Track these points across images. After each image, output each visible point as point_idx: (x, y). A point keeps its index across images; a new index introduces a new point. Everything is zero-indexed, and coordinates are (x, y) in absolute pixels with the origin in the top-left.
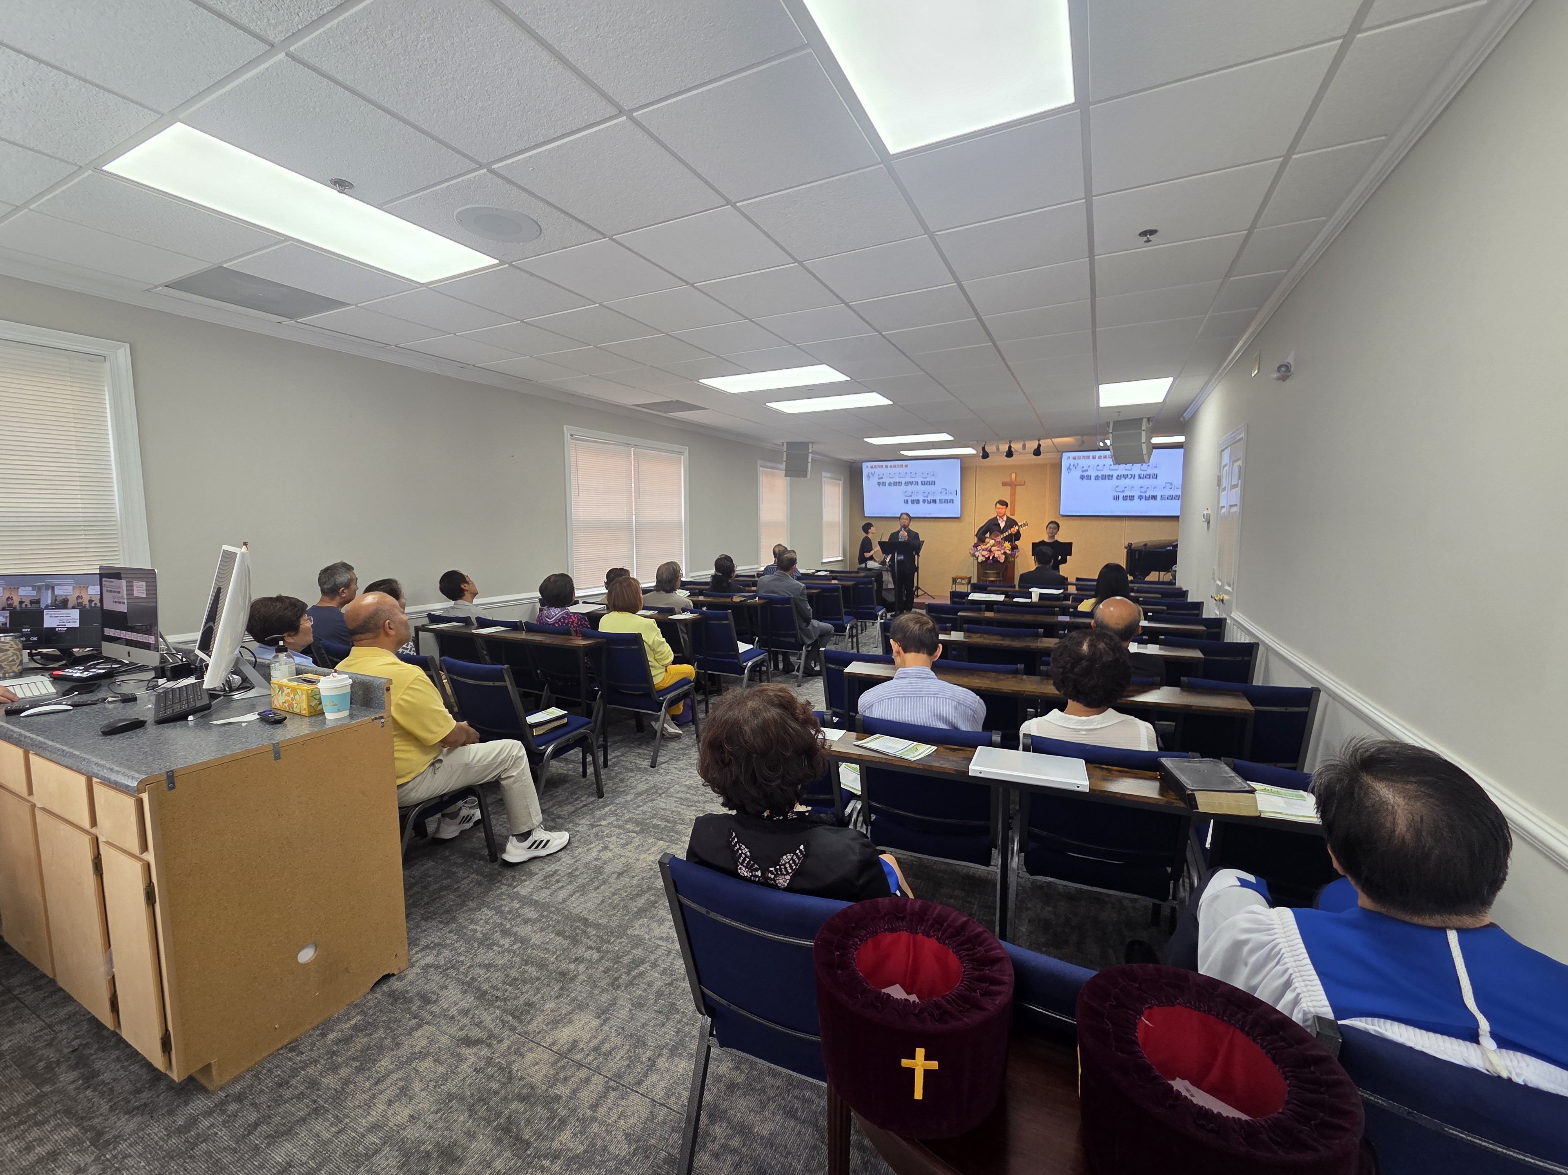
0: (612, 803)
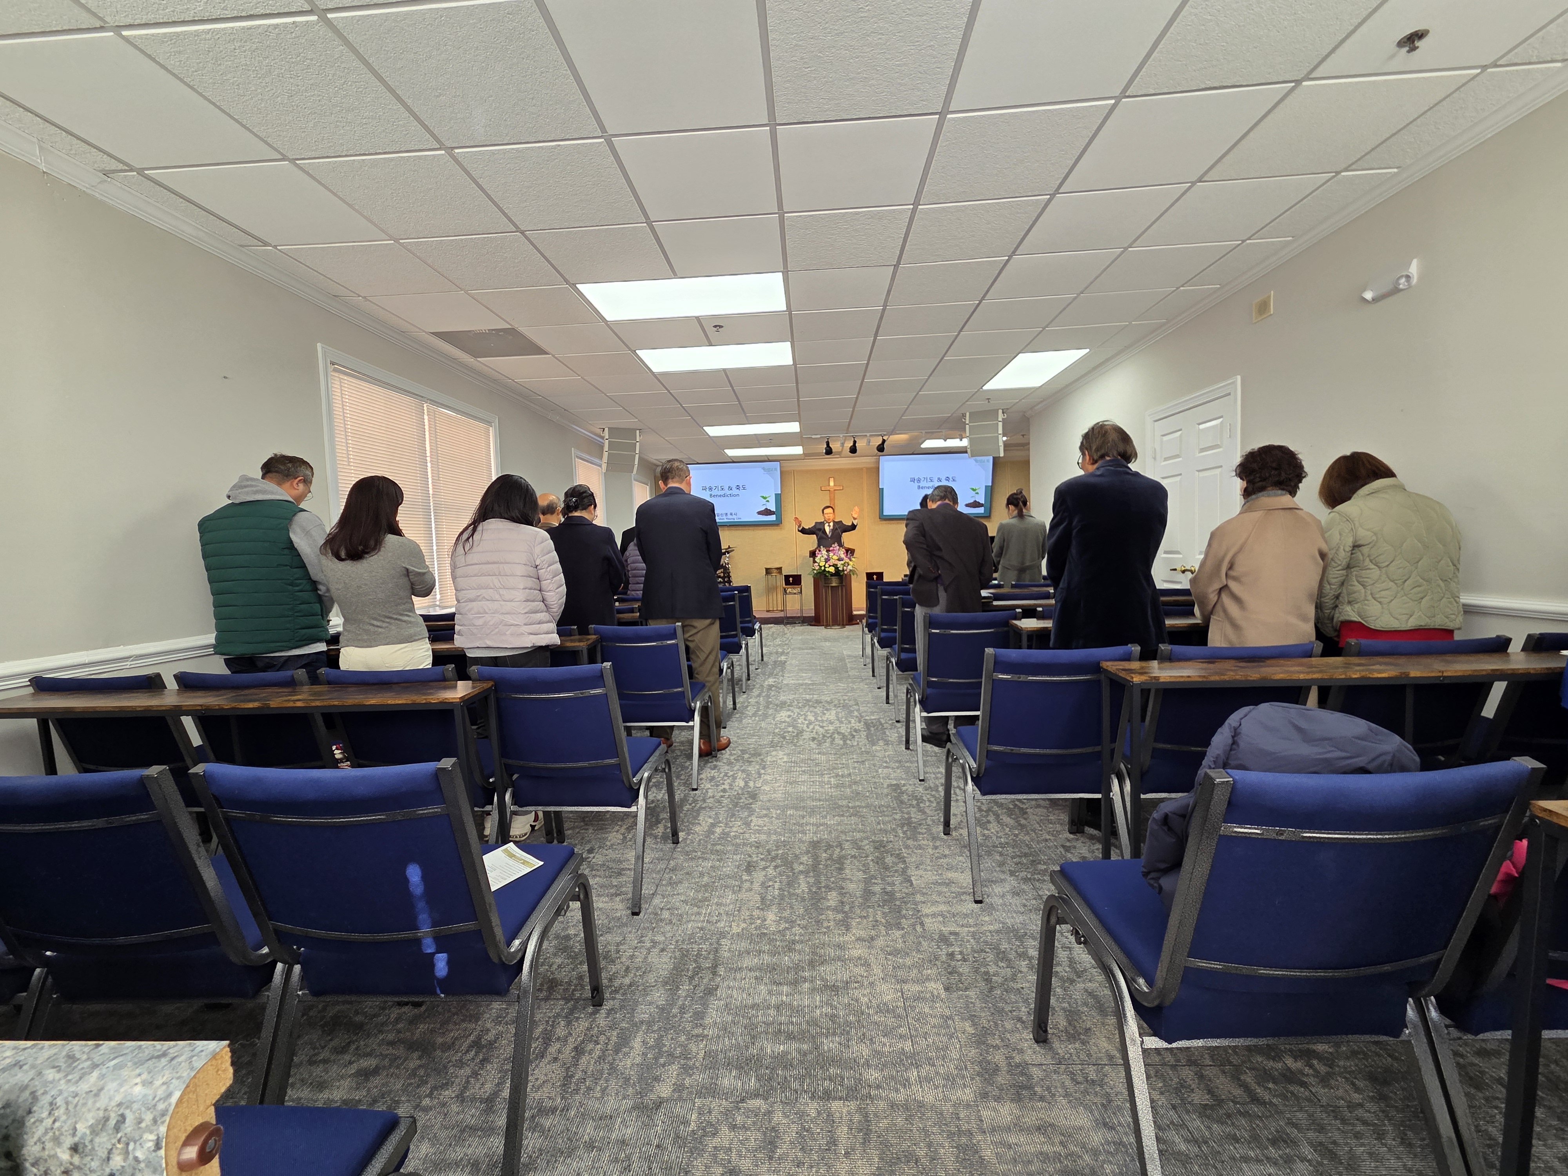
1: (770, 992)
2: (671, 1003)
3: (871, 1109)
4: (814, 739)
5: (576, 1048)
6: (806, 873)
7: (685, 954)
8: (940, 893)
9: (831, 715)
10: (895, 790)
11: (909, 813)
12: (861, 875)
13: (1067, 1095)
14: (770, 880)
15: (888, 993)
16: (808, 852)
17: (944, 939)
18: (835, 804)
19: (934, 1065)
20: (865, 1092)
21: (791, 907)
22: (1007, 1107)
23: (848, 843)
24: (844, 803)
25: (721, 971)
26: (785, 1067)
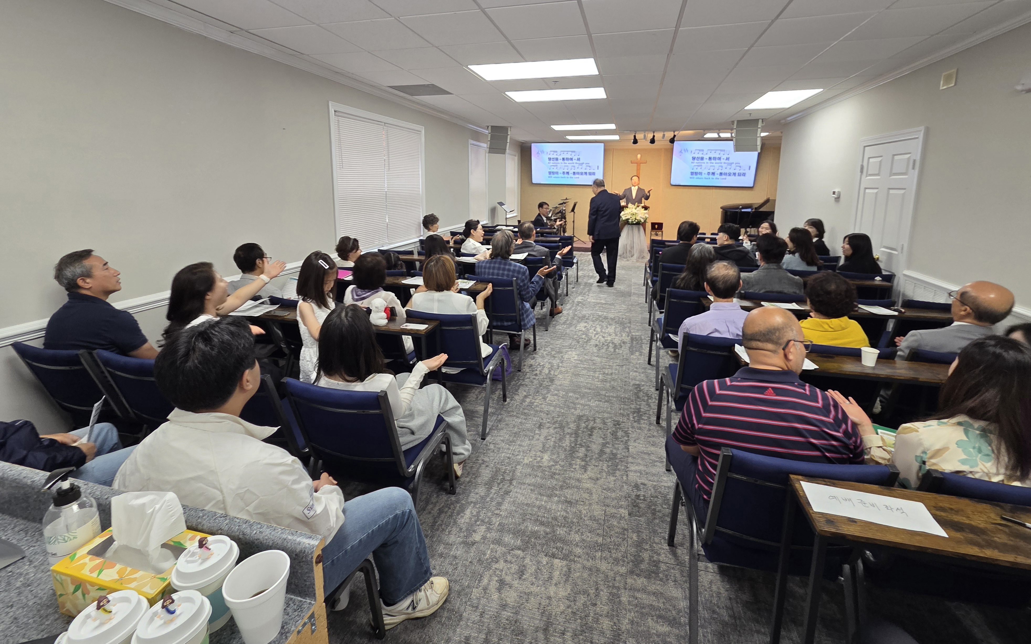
1: (537, 499)
2: (487, 496)
3: (573, 566)
4: (596, 345)
5: (439, 509)
6: (571, 434)
7: (498, 471)
8: (643, 459)
9: (611, 329)
10: (636, 388)
11: (640, 405)
12: (601, 441)
13: (675, 581)
14: (550, 435)
15: (598, 511)
16: (575, 422)
17: (637, 486)
18: (598, 392)
19: (610, 552)
20: (572, 558)
21: (558, 454)
22: (641, 580)
23: (599, 420)
24: (604, 392)
25: (514, 483)
26: (536, 538)
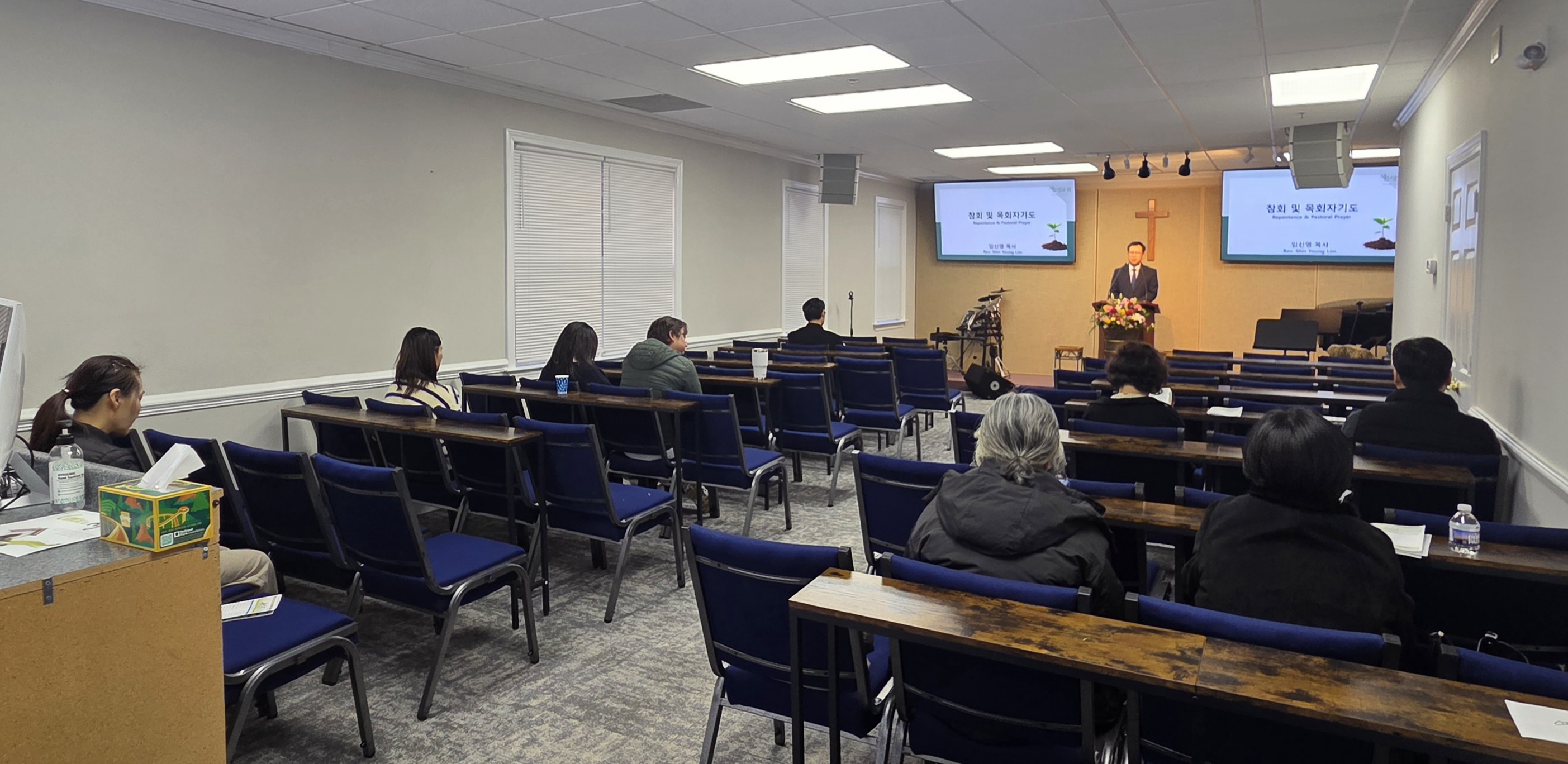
0: (549, 675)
2: (577, 670)
5: (508, 674)
20: (636, 734)
25: (624, 663)
26: (606, 713)
